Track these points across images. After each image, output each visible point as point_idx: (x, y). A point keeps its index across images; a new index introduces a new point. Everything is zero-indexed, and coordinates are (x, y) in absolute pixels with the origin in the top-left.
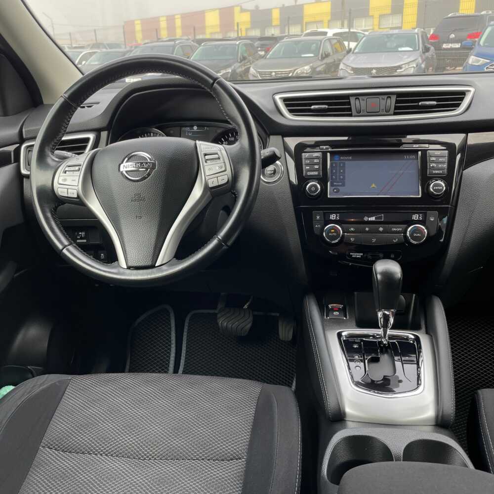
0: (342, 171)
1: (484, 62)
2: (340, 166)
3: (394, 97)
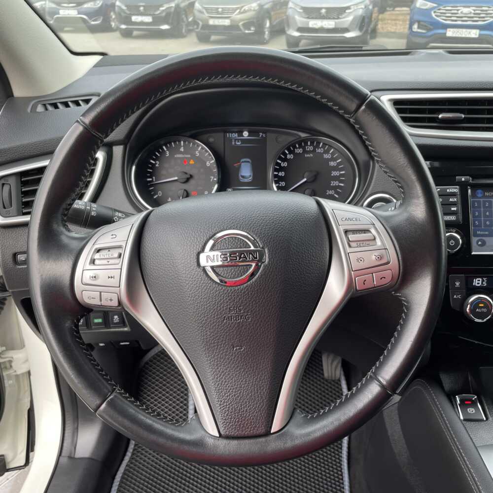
0: (488, 214)
1: (432, 7)
2: (484, 207)
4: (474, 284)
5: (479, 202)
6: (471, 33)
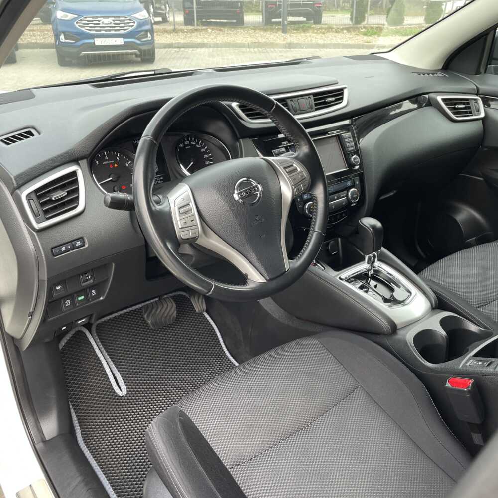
1: (72, 18)
3: (312, 96)
6: (117, 41)
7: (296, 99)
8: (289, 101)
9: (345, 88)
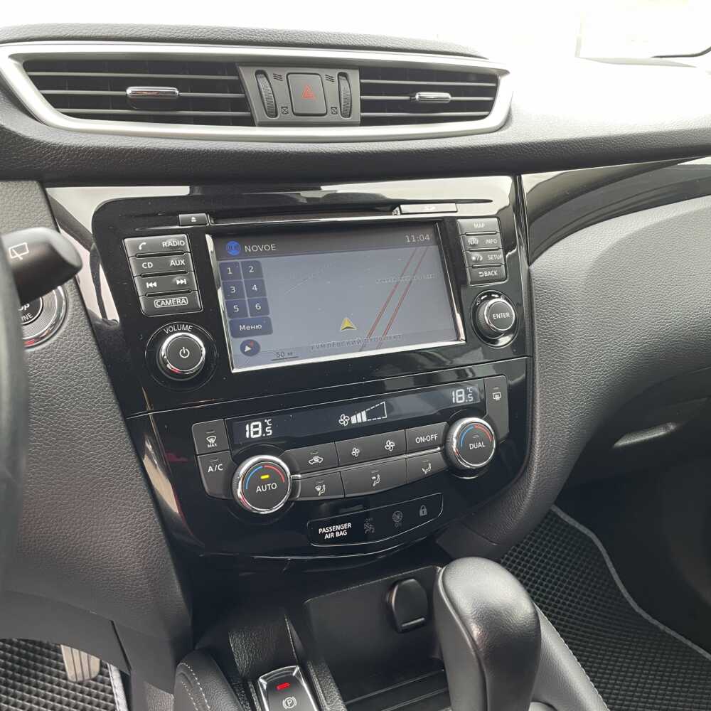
0: (255, 288)
2: (247, 275)
3: (354, 76)
4: (248, 436)
5: (234, 266)
7: (283, 72)
8: (248, 76)
9: (505, 72)
